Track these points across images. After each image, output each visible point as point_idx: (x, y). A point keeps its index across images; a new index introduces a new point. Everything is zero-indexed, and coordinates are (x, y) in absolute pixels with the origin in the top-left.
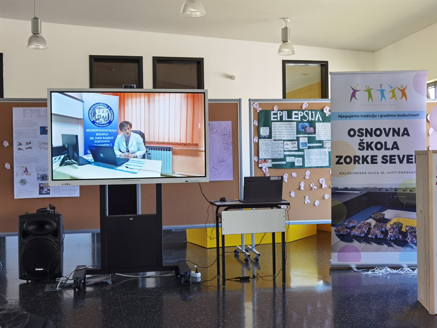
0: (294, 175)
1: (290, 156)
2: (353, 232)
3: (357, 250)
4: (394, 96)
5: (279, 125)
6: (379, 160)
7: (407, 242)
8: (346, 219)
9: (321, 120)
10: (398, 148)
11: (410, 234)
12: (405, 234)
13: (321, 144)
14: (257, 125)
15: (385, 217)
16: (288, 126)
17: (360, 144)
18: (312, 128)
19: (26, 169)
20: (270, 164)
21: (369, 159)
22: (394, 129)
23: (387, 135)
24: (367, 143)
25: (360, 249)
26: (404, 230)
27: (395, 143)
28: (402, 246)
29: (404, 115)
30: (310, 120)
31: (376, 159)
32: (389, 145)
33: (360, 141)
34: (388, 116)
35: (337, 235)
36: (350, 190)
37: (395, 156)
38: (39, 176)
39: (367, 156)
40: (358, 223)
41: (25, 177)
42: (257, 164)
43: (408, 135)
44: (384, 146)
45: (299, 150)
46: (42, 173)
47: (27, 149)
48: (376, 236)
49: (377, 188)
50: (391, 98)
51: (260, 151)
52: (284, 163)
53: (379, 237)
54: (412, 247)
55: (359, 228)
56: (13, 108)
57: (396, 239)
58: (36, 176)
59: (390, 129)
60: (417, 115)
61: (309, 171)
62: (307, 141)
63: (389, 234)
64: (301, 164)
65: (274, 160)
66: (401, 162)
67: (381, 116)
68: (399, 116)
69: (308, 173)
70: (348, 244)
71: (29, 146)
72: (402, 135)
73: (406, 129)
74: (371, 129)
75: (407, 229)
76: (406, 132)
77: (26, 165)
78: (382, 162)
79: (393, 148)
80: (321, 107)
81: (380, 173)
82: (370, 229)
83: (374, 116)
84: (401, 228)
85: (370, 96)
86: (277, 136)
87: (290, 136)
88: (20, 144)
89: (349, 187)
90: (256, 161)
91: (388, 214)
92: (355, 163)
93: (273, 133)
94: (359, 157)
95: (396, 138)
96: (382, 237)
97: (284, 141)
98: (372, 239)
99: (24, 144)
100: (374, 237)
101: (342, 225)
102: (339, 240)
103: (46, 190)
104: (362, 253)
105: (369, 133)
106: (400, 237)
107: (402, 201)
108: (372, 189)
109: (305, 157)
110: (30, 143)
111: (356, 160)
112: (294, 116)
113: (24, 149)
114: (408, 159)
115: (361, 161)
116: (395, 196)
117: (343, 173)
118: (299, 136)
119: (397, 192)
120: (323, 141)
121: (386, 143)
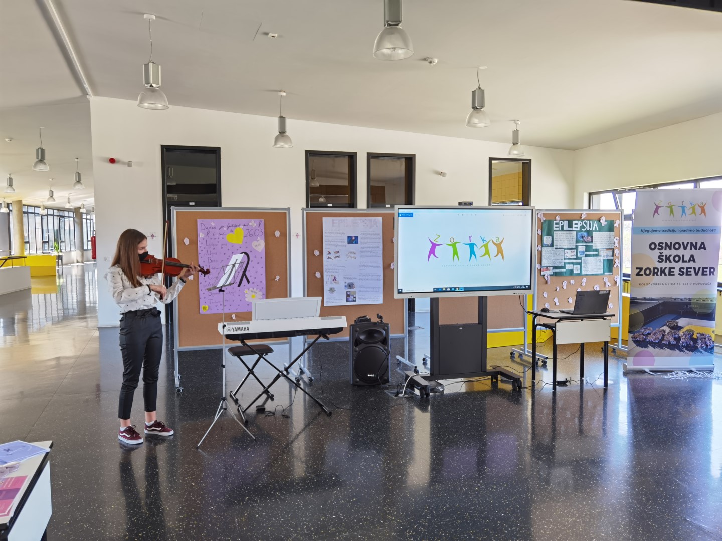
0: (572, 281)
1: (569, 264)
2: (648, 338)
3: (651, 355)
4: (694, 212)
5: (560, 235)
6: (677, 271)
7: (697, 348)
8: (643, 326)
9: (598, 230)
10: (694, 261)
11: (701, 339)
12: (695, 341)
13: (597, 253)
14: (541, 234)
15: (679, 325)
16: (568, 235)
17: (659, 257)
18: (589, 238)
19: (335, 277)
20: (551, 272)
21: (667, 271)
22: (692, 243)
23: (685, 249)
24: (666, 256)
25: (654, 354)
26: (695, 336)
27: (692, 256)
28: (693, 351)
29: (702, 231)
30: (588, 230)
31: (674, 271)
32: (687, 259)
33: (660, 254)
34: (687, 231)
35: (634, 341)
36: (648, 299)
37: (691, 268)
38: (347, 284)
39: (666, 268)
40: (654, 330)
41: (334, 285)
42: (539, 271)
43: (705, 249)
44: (682, 259)
45: (577, 258)
46: (349, 281)
47: (335, 258)
48: (669, 342)
49: (672, 298)
50: (690, 215)
51: (543, 259)
52: (564, 270)
53: (672, 343)
54: (701, 352)
55: (654, 334)
56: (323, 218)
57: (687, 345)
58: (344, 284)
59: (688, 243)
60: (714, 231)
61: (585, 278)
62: (584, 250)
63: (682, 340)
64: (579, 272)
65: (555, 268)
66: (697, 274)
67: (681, 231)
68: (697, 231)
69: (584, 280)
70: (644, 349)
71: (338, 255)
72: (699, 249)
73: (703, 244)
74: (671, 243)
75: (698, 335)
76: (703, 247)
77: (335, 274)
78: (679, 274)
79: (690, 261)
80: (597, 218)
81: (676, 284)
82: (664, 335)
83: (674, 231)
84: (693, 334)
85: (672, 212)
86: (558, 244)
87: (570, 244)
88: (330, 253)
89: (647, 297)
90: (539, 269)
91: (682, 321)
92: (654, 275)
93: (555, 242)
94: (657, 269)
95: (694, 252)
96: (675, 343)
97: (565, 249)
98: (665, 344)
99: (333, 253)
100: (667, 343)
101: (639, 331)
102: (635, 345)
103: (353, 298)
104: (656, 358)
105: (669, 246)
106: (692, 343)
107: (695, 310)
108: (668, 299)
109: (583, 265)
110: (338, 252)
111: (655, 272)
112: (574, 226)
113: (332, 257)
114: (703, 271)
115: (659, 273)
116: (689, 306)
117: (643, 284)
118: (578, 245)
119: (691, 301)
120: (598, 249)
121: (683, 256)
